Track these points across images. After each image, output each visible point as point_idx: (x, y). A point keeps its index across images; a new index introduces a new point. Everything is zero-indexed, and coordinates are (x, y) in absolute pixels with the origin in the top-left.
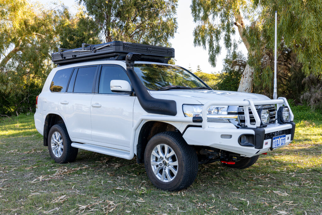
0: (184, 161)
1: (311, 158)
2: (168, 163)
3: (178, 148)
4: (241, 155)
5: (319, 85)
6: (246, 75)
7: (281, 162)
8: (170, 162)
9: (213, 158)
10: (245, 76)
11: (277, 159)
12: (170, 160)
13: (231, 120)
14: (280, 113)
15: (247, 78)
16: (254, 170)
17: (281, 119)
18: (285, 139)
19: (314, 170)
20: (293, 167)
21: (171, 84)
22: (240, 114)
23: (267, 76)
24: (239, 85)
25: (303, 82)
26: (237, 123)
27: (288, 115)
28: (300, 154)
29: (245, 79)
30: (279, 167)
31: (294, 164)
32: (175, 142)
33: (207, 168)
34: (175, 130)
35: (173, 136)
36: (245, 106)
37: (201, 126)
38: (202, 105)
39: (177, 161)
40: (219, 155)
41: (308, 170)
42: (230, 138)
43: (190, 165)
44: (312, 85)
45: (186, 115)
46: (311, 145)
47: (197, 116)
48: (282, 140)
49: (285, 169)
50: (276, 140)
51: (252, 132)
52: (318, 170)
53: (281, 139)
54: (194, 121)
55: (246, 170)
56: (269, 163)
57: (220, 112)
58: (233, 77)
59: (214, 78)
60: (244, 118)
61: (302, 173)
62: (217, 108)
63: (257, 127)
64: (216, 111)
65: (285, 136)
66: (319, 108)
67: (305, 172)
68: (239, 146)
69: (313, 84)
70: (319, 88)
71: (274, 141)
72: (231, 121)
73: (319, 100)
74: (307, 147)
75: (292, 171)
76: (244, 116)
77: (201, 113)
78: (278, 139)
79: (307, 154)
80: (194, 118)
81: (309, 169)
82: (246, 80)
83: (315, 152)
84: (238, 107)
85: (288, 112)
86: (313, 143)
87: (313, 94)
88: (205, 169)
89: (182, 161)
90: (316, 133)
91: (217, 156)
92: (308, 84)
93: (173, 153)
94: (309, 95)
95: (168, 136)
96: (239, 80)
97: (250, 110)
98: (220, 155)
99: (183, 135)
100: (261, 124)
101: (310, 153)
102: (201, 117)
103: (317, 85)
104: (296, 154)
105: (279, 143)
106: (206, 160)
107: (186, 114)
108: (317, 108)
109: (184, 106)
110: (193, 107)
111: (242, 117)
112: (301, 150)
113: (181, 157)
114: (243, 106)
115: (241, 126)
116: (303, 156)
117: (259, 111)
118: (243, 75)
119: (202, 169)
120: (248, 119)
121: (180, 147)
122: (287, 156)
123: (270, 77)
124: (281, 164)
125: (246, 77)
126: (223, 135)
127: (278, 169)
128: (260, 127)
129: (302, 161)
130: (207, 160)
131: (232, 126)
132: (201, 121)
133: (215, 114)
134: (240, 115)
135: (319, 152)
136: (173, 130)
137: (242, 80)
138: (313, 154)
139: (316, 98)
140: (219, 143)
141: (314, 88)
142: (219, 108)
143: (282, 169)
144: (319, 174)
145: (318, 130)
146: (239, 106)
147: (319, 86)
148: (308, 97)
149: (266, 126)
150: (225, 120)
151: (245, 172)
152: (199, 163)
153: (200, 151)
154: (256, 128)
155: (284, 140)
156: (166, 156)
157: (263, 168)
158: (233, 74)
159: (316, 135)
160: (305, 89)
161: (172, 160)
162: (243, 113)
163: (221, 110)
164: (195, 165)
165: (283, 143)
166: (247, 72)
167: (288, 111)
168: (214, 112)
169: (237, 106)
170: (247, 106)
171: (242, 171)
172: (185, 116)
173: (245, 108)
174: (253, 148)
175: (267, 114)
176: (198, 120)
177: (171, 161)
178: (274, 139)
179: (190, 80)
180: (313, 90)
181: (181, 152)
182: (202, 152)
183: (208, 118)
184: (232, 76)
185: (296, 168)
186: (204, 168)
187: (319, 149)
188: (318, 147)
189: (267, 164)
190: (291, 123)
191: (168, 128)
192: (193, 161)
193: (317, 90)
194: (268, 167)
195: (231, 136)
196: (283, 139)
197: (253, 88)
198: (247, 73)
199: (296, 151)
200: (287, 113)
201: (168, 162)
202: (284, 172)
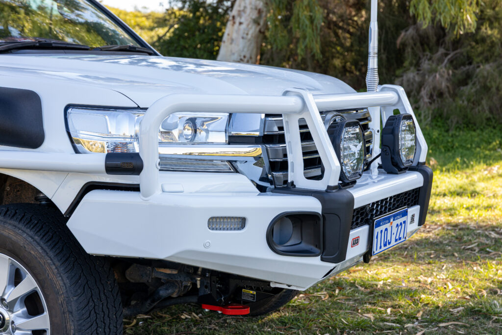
0: (71, 313)
1: (453, 268)
2: (13, 322)
3: (49, 264)
4: (272, 285)
5: (441, 51)
6: (240, 15)
7: (372, 286)
8: (18, 316)
9: (173, 293)
10: (237, 20)
11: (358, 275)
12: (21, 310)
13: (241, 162)
14: (391, 136)
15: (243, 27)
16: (297, 320)
17: (392, 158)
18: (404, 222)
19: (472, 312)
20: (410, 302)
21: (15, 32)
22: (269, 143)
23: (307, 22)
24: (219, 47)
25: (399, 41)
26: (259, 171)
27: (413, 143)
28: (419, 258)
29: (239, 30)
30: (369, 306)
31: (410, 293)
32: (38, 244)
33: (145, 320)
34: (37, 199)
35: (28, 223)
36: (290, 113)
37: (135, 188)
38: (138, 108)
39: (46, 313)
40: (195, 284)
41: (456, 310)
42: (239, 229)
43: (94, 326)
44: (424, 51)
45: (77, 145)
46: (441, 225)
47: (119, 151)
48: (397, 225)
49: (389, 310)
50: (383, 228)
51: (313, 205)
52: (485, 310)
53: (395, 223)
54: (110, 170)
55: (272, 321)
56: (337, 291)
57: (201, 135)
58: (201, 21)
59: (142, 24)
60: (281, 155)
61: (441, 322)
62: (192, 121)
63: (329, 187)
64: (189, 132)
65: (405, 214)
66: (441, 116)
67: (448, 320)
68: (268, 254)
69: (426, 46)
70: (440, 61)
71: (377, 230)
72: (240, 166)
73: (441, 95)
74: (431, 234)
75: (411, 318)
76: (285, 150)
77: (136, 137)
78: (388, 226)
79: (437, 257)
80: (109, 157)
81: (455, 306)
82: (241, 32)
83: (457, 248)
84: (263, 116)
85: (412, 133)
86: (443, 221)
87: (427, 77)
88: (137, 323)
89: (64, 313)
90: (444, 188)
91: (186, 287)
92: (412, 48)
93: (29, 284)
94: (417, 79)
95: (12, 222)
96: (220, 30)
97: (306, 127)
98: (198, 283)
99: (67, 219)
100: (342, 176)
101: (444, 251)
102: (138, 154)
103: (437, 51)
104: (405, 257)
105: (389, 238)
106: (149, 301)
107: (79, 142)
108: (435, 117)
109: (70, 110)
110: (106, 117)
111: (276, 151)
112: (417, 244)
113: (61, 299)
114: (280, 116)
115: (271, 184)
116: (429, 263)
117: (334, 133)
118: (234, 17)
119: (129, 323)
120: (296, 159)
121: (58, 264)
122: (384, 264)
123: (316, 26)
124: (371, 293)
125: (241, 23)
126: (216, 218)
127: (368, 311)
128: (338, 188)
129: (429, 280)
130: (153, 301)
131: (243, 182)
132: (137, 169)
133: (184, 144)
134: (268, 146)
135: (468, 249)
136: (29, 199)
137: (230, 31)
138: (454, 255)
139: (434, 88)
140: (201, 248)
141: (430, 59)
142: (198, 122)
143: (380, 312)
144: (490, 325)
145: (447, 180)
146: (267, 115)
147: (442, 54)
148: (412, 84)
149: (354, 182)
150: (220, 163)
151: (271, 327)
152: (126, 311)
153: (128, 272)
154: (326, 191)
155: (403, 225)
156: (6, 297)
157: (322, 310)
158: (202, 13)
159: (444, 195)
160: (406, 64)
161: (25, 309)
162: (281, 139)
163: (205, 127)
164: (112, 327)
165: (401, 236)
166: (245, 7)
167: (412, 129)
168: (181, 135)
169: (261, 113)
170: (295, 112)
171: (258, 326)
172: (77, 151)
173: (287, 122)
174: (316, 261)
175: (356, 142)
176: (126, 166)
177: (23, 313)
178: (378, 225)
179: (81, 20)
180: (425, 65)
181: (60, 280)
182: (133, 275)
183: (162, 158)
184: (198, 18)
185: (420, 305)
186: (135, 321)
187: (465, 238)
188: (462, 233)
189: (330, 297)
190: (418, 168)
191: (8, 188)
192: (106, 312)
193: (438, 65)
194: (337, 305)
195: (241, 222)
196: (401, 224)
197: (262, 55)
198: (244, 11)
199: (406, 248)
200: (409, 136)
201: (13, 316)
202: (387, 321)
